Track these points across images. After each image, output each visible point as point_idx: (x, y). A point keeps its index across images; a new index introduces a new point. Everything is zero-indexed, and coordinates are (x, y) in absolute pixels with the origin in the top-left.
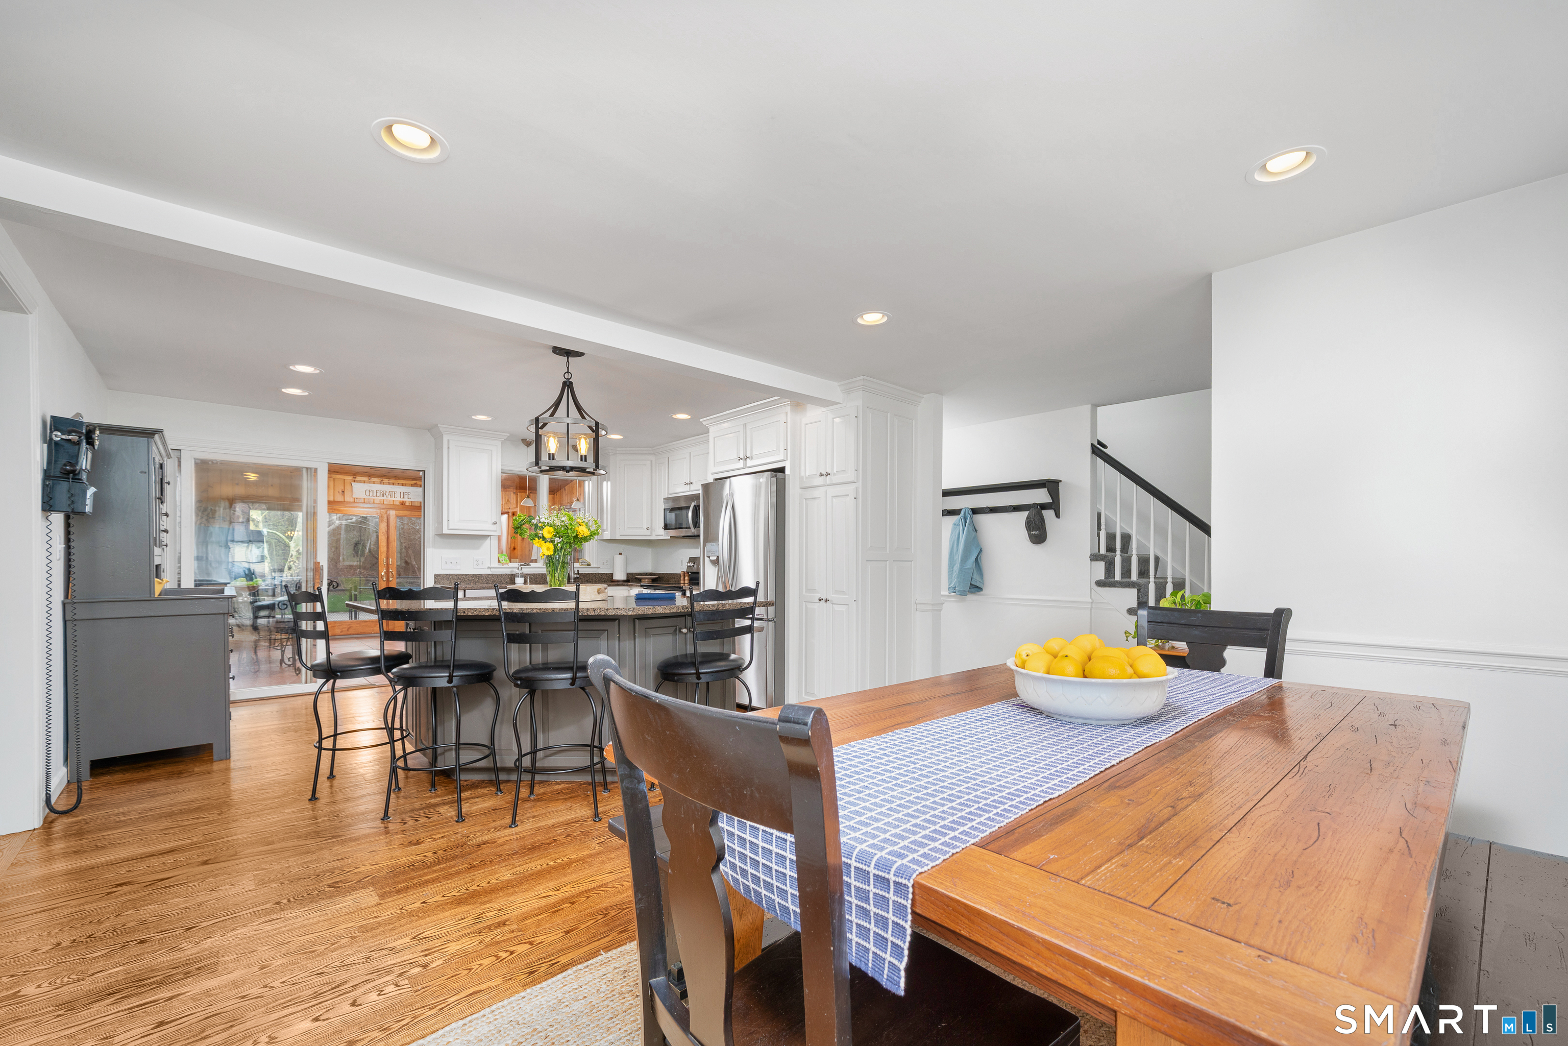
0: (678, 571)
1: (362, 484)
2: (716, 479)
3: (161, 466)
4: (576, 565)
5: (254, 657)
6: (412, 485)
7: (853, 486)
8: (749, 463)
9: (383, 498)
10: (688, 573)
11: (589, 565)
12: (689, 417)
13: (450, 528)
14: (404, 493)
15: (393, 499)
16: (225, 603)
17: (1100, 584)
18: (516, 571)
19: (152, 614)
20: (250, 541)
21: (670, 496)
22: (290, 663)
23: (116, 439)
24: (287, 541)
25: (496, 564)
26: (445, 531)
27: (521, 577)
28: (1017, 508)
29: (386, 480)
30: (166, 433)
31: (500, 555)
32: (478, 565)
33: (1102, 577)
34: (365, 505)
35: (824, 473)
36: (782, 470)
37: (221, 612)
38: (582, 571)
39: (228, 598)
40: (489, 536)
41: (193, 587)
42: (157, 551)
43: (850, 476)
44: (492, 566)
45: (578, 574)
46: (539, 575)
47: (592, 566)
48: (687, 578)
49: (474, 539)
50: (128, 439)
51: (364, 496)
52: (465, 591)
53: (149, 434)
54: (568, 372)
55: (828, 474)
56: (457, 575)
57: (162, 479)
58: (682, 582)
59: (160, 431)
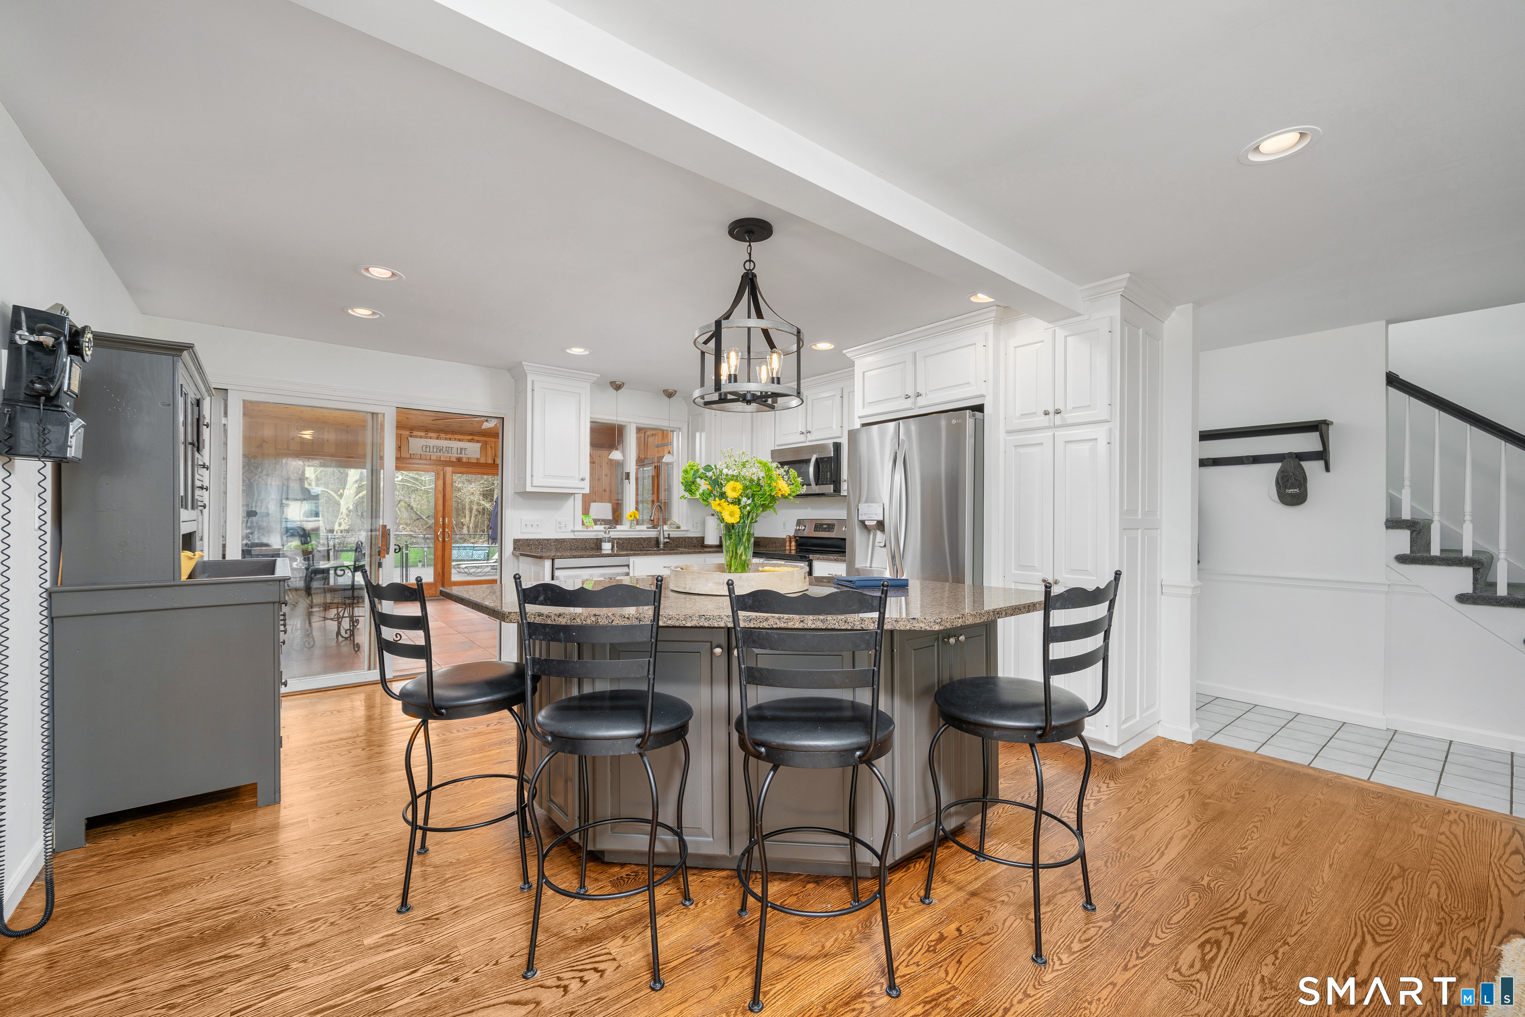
0: (783, 535)
1: (419, 439)
2: (864, 425)
3: (198, 403)
4: (666, 528)
5: (309, 628)
6: (469, 441)
7: (1105, 427)
8: (921, 401)
9: (440, 454)
10: (795, 537)
11: (678, 527)
12: (833, 347)
13: (535, 484)
14: (461, 449)
15: (450, 455)
16: (275, 587)
17: (1402, 559)
18: (601, 535)
19: (176, 606)
20: (304, 499)
21: (777, 448)
22: (347, 636)
23: (128, 356)
24: (337, 498)
25: (579, 527)
26: (529, 489)
27: (609, 541)
28: (1256, 460)
29: (443, 436)
30: (198, 349)
31: (583, 517)
32: (560, 528)
33: (1407, 551)
34: (422, 462)
35: (1051, 410)
36: (980, 408)
37: (270, 600)
38: (674, 534)
39: (280, 581)
40: (573, 494)
41: (239, 557)
42: (185, 514)
43: (1101, 412)
44: (576, 529)
45: (669, 538)
46: (626, 539)
47: (682, 528)
48: (793, 544)
49: (558, 497)
50: (146, 358)
51: (420, 452)
52: (553, 560)
53: (175, 349)
54: (750, 261)
55: (1058, 412)
56: (538, 540)
57: (198, 420)
58: (788, 548)
59: (189, 347)
